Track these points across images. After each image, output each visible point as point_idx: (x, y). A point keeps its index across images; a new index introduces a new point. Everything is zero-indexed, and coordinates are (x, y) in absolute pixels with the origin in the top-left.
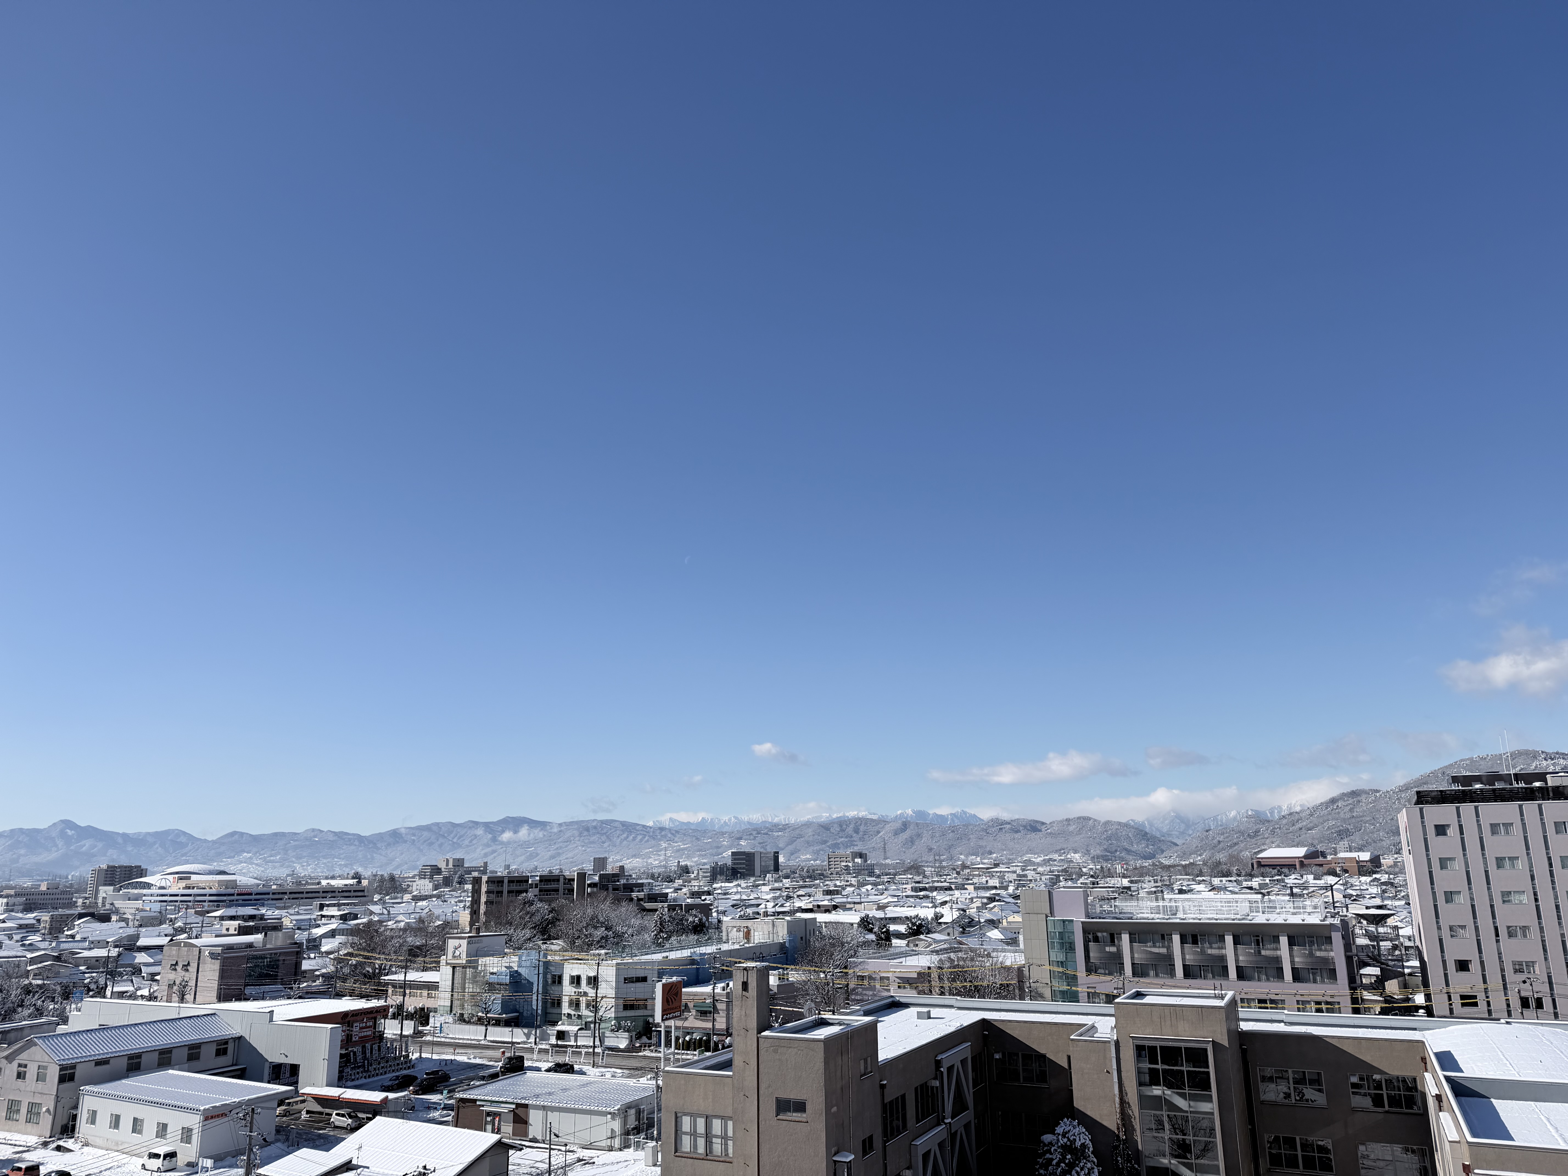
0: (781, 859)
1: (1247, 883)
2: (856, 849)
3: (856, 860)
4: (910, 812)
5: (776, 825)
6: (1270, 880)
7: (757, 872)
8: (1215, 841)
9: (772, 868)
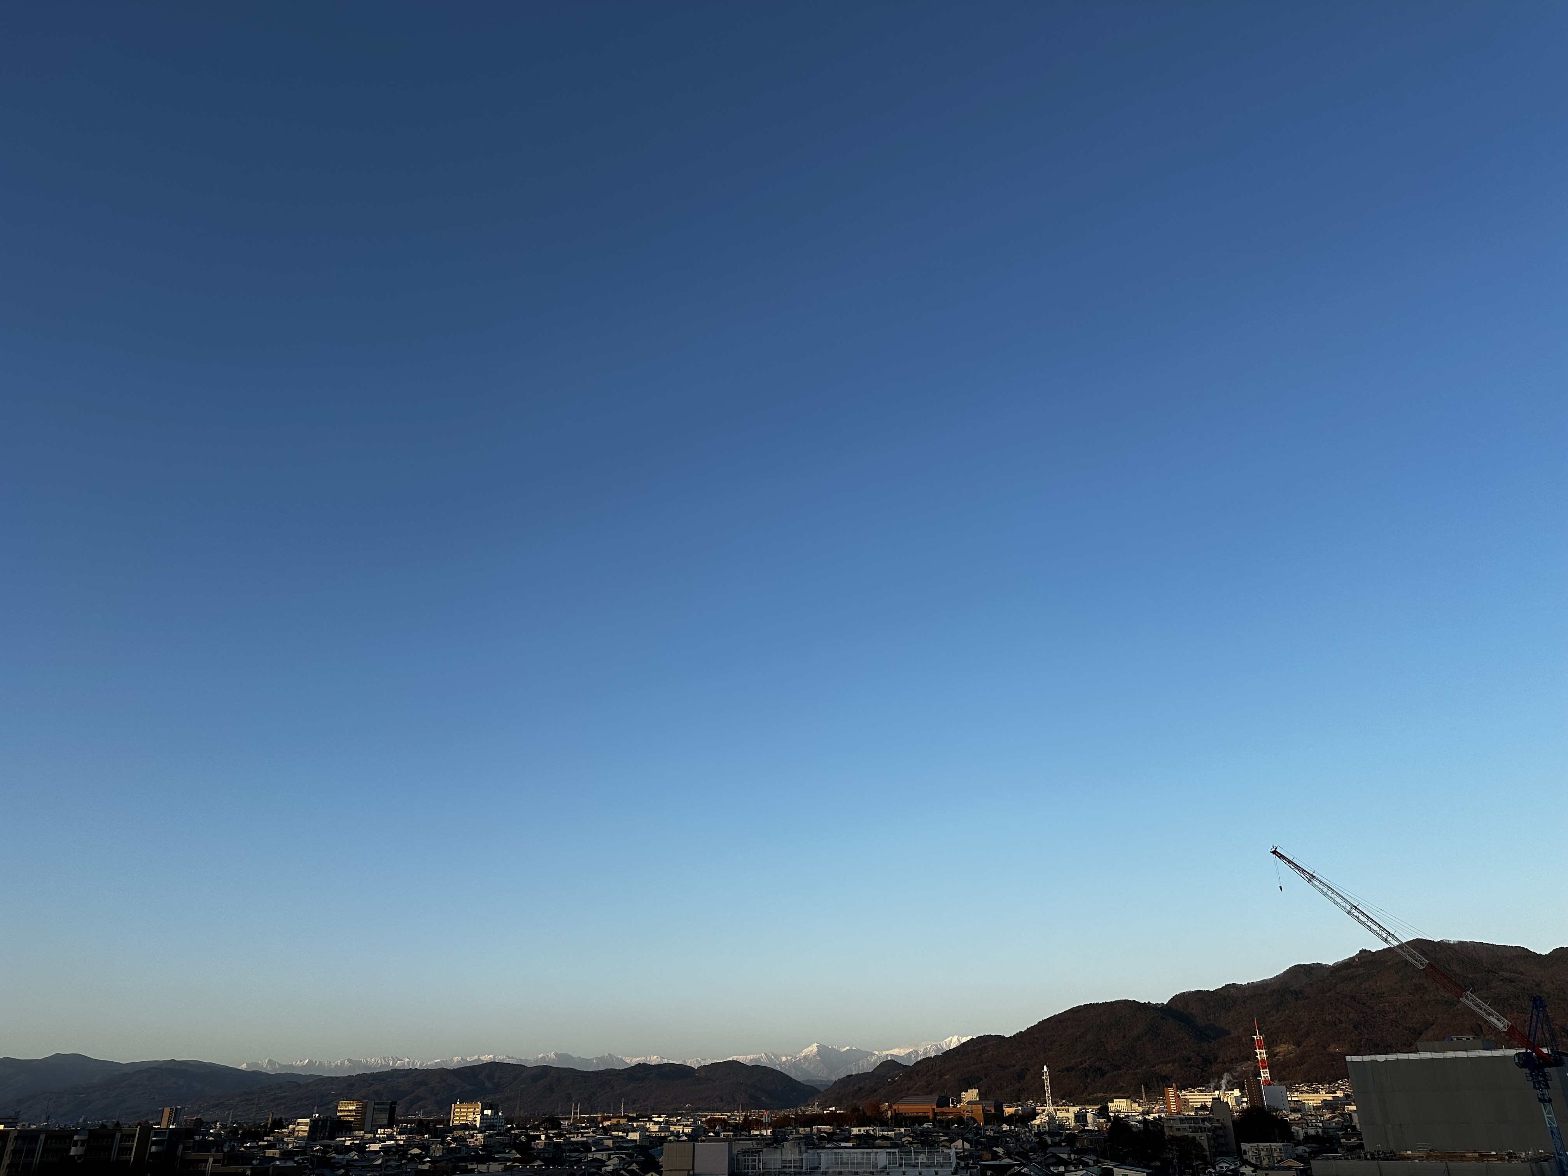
0: (399, 1110)
1: (884, 1133)
2: (488, 1100)
3: (486, 1112)
4: (552, 1055)
5: (396, 1070)
6: (905, 1130)
7: (368, 1127)
8: (856, 1088)
9: (386, 1122)
